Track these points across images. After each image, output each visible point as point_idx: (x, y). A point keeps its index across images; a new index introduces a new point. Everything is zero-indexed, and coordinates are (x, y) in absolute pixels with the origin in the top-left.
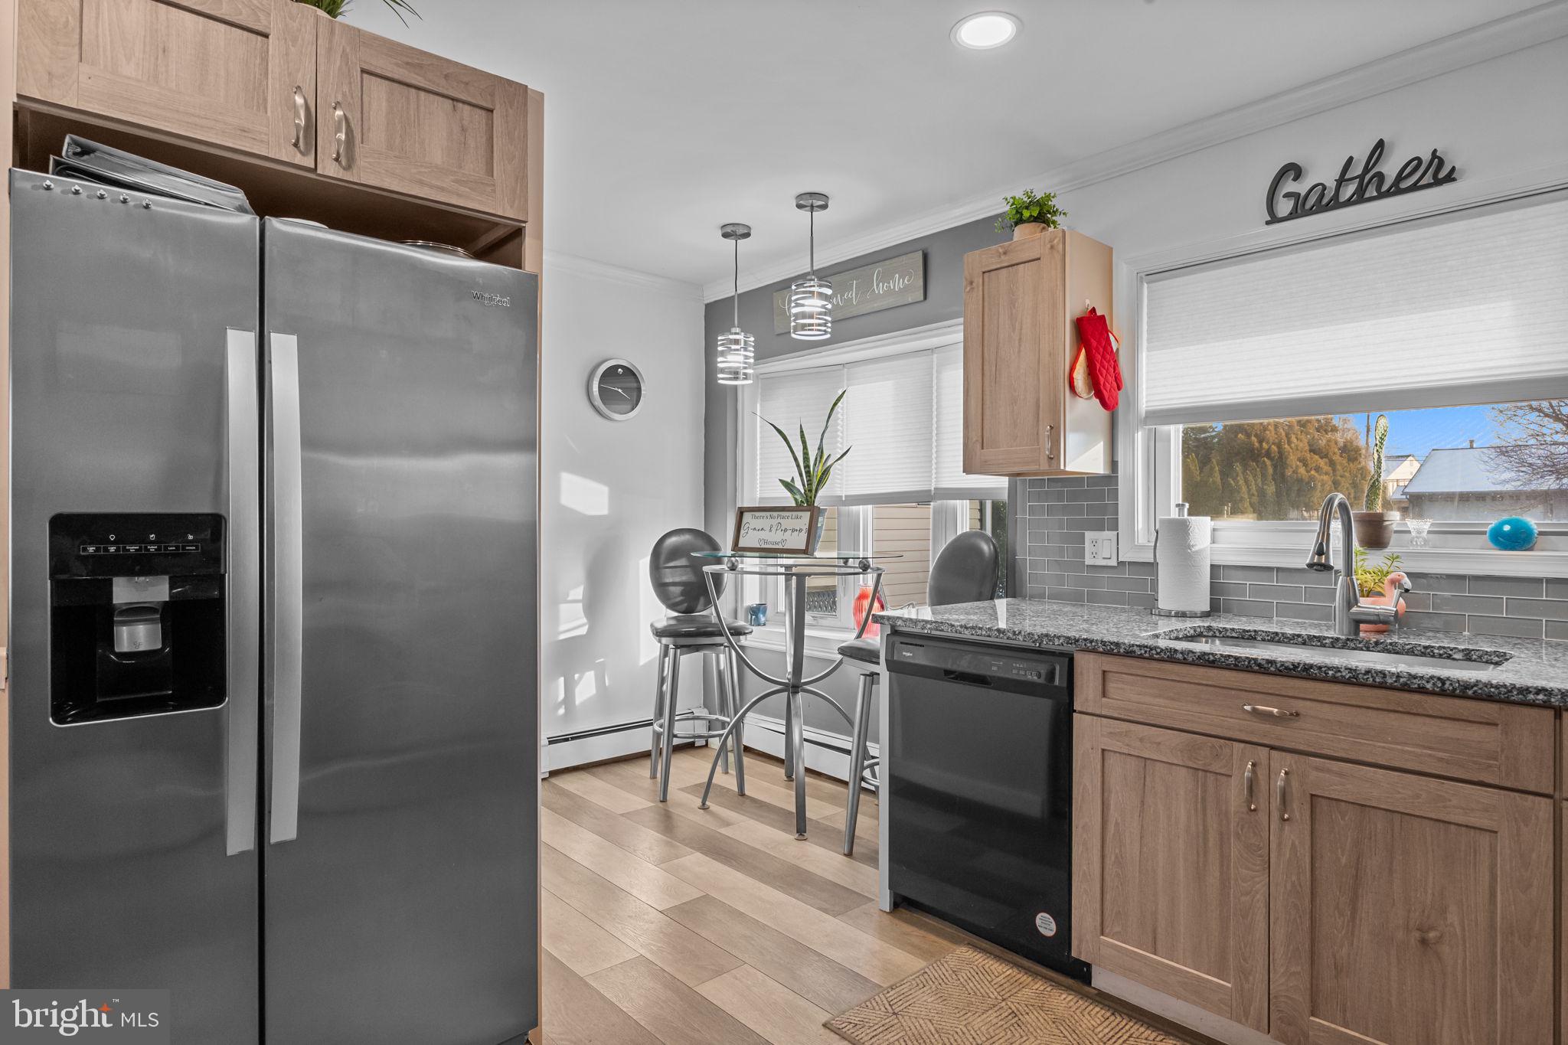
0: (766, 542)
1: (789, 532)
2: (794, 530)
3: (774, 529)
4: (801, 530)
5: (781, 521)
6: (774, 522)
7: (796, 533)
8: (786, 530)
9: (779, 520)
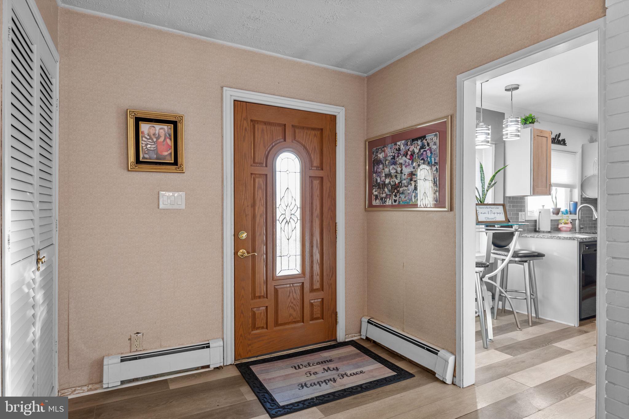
0: (488, 219)
1: (496, 214)
2: (498, 213)
3: (490, 213)
4: (500, 213)
5: (492, 209)
6: (489, 210)
7: (499, 214)
8: (494, 213)
9: (491, 209)
